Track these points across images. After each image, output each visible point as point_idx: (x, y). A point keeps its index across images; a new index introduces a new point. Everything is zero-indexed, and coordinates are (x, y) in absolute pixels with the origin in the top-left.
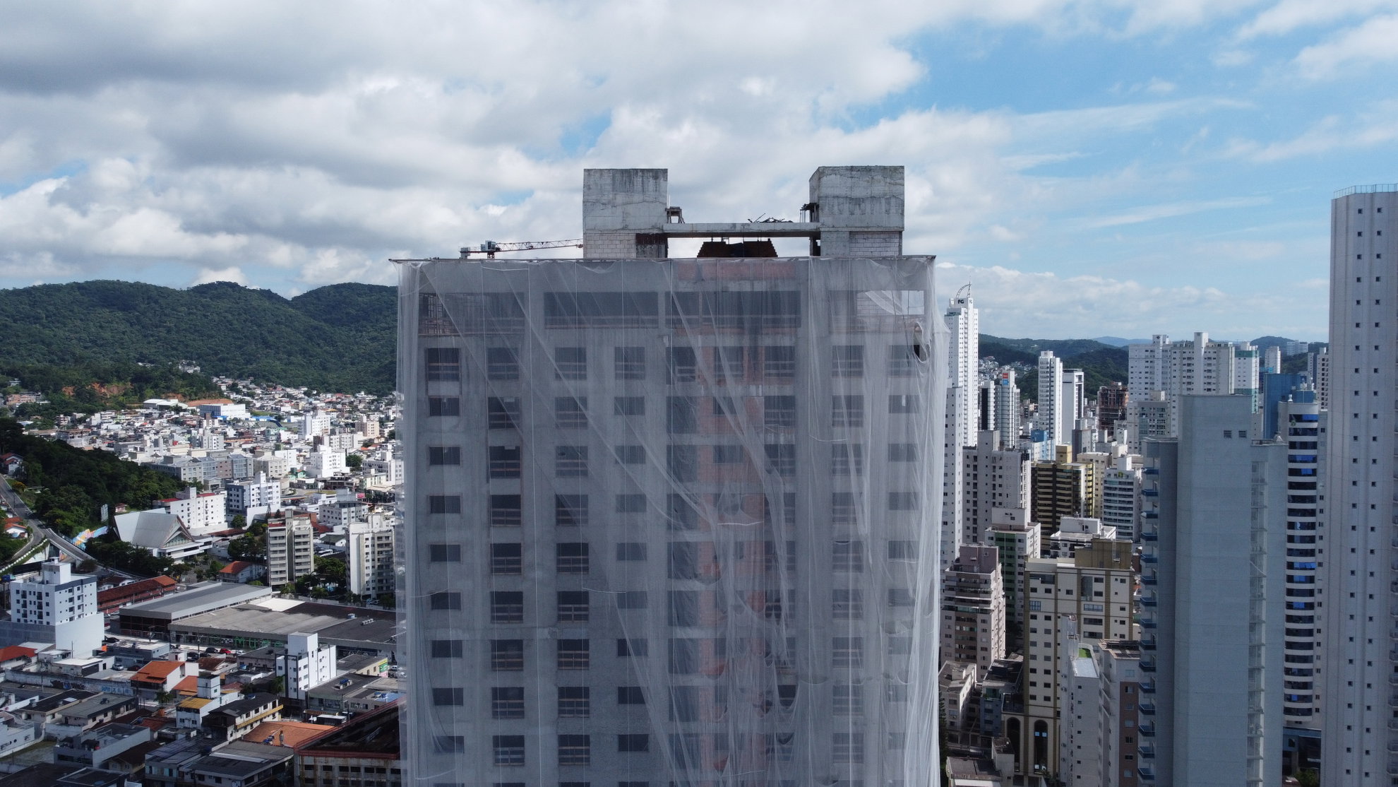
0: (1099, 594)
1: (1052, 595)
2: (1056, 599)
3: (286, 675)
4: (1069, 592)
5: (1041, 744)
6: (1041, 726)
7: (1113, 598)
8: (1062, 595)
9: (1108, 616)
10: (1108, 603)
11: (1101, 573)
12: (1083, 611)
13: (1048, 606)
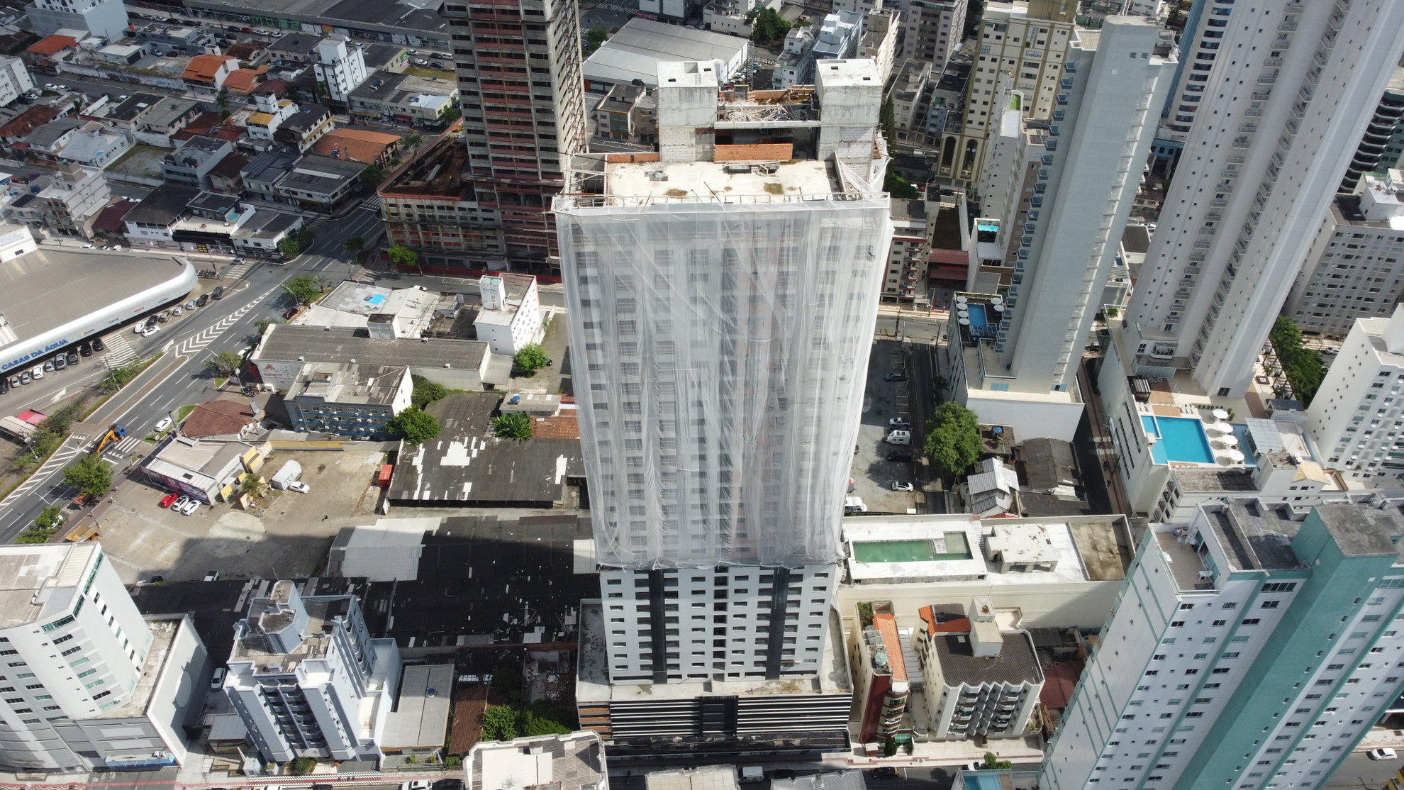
0: (1041, 43)
1: (1001, 41)
2: (1004, 45)
3: (326, 80)
4: (1016, 40)
5: (970, 158)
6: (972, 144)
7: (1052, 47)
8: (1010, 41)
9: (1044, 62)
10: (1047, 50)
11: (1046, 24)
12: (1024, 56)
13: (996, 50)
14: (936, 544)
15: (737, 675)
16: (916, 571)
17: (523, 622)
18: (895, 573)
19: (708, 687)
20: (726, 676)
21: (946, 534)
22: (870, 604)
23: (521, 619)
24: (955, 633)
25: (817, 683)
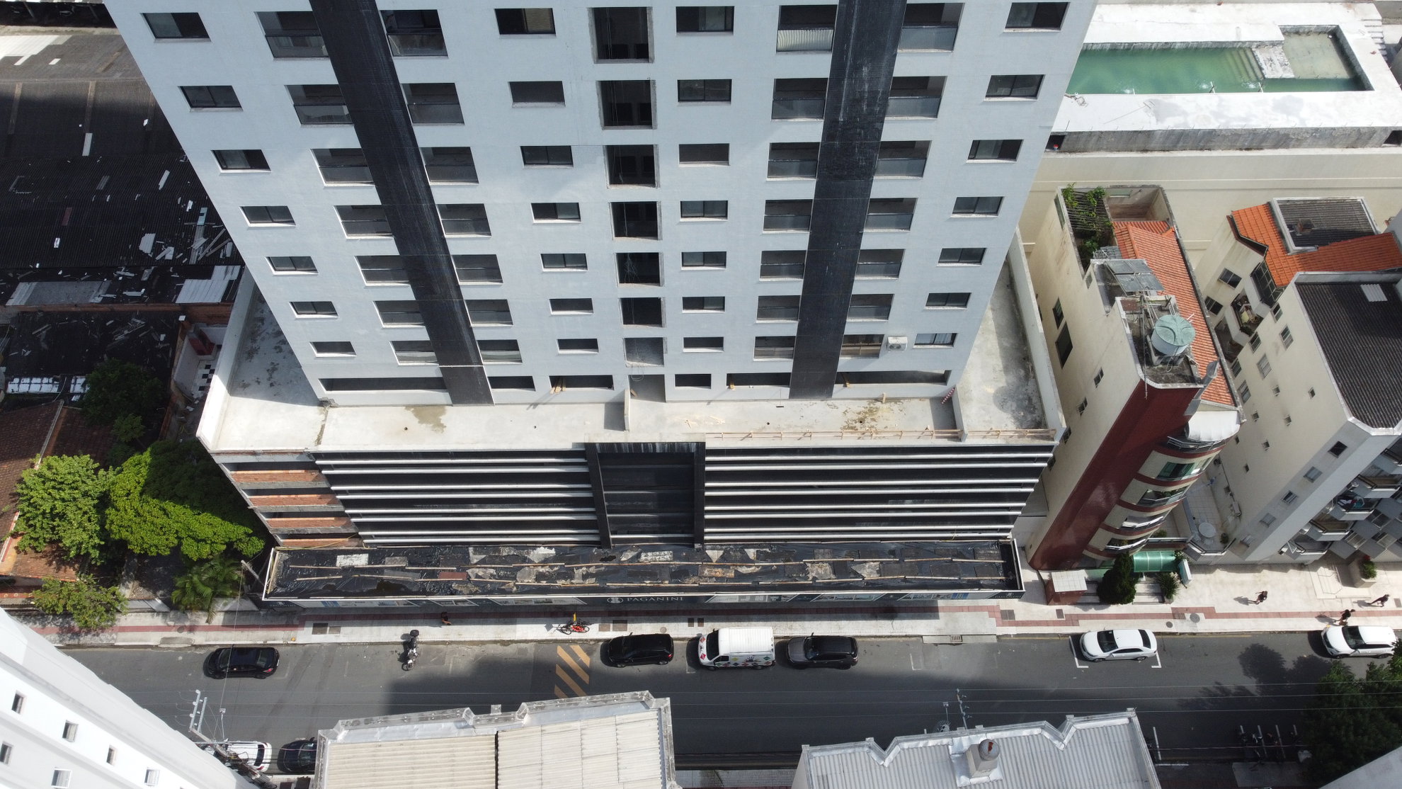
14: (1261, 56)
15: (703, 380)
16: (1218, 115)
17: (188, 254)
18: (1159, 117)
19: (616, 415)
20: (670, 382)
21: (1287, 32)
22: (1098, 194)
23: (184, 247)
24: (1353, 277)
25: (947, 411)
